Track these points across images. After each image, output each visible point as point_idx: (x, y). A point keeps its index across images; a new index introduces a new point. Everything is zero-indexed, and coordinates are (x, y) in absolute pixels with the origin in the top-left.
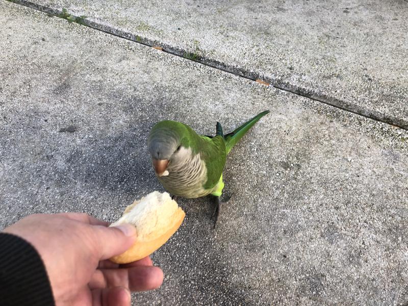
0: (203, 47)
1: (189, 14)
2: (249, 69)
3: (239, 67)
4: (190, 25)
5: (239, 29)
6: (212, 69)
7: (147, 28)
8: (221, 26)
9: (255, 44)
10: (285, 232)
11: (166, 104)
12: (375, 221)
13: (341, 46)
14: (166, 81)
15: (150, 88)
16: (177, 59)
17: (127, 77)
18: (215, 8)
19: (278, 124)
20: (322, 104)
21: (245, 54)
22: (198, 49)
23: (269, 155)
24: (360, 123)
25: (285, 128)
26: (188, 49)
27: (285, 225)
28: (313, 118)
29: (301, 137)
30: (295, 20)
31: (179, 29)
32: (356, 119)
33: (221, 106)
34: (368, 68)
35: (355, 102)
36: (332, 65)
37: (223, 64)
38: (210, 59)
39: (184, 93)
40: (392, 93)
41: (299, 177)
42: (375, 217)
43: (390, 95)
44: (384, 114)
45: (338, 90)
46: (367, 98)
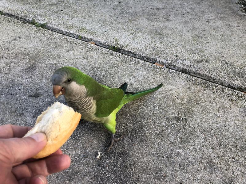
0: (121, 43)
1: (111, 22)
2: (150, 56)
3: (144, 55)
4: (112, 29)
5: (143, 31)
6: (127, 56)
7: (85, 30)
8: (132, 30)
9: (153, 41)
10: (180, 166)
11: (98, 79)
12: (240, 158)
13: (207, 42)
14: (98, 64)
15: (88, 68)
16: (105, 50)
17: (73, 61)
18: (128, 19)
19: (171, 92)
20: (198, 79)
21: (147, 47)
22: (118, 44)
23: (166, 112)
24: (223, 91)
25: (175, 94)
26: (111, 44)
27: (179, 161)
28: (193, 88)
29: (186, 100)
30: (177, 26)
31: (105, 31)
32: (220, 88)
33: (133, 80)
34: (224, 56)
35: (218, 77)
36: (202, 54)
37: (134, 53)
38: (125, 50)
39: (110, 71)
40: (241, 71)
41: (187, 127)
42: (239, 154)
43: (240, 73)
44: (238, 85)
45: (207, 69)
46: (226, 75)
